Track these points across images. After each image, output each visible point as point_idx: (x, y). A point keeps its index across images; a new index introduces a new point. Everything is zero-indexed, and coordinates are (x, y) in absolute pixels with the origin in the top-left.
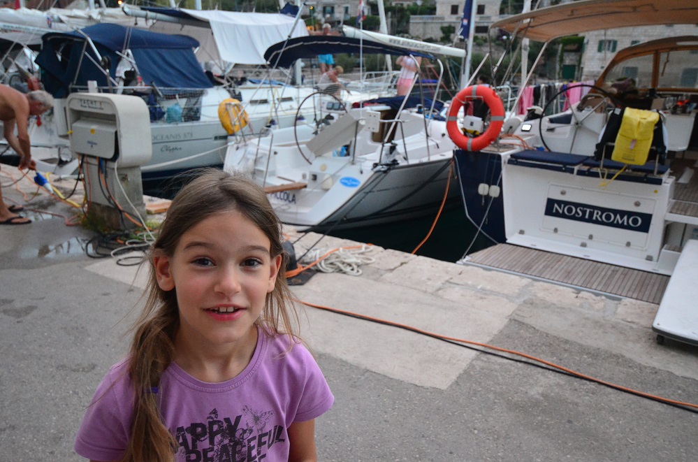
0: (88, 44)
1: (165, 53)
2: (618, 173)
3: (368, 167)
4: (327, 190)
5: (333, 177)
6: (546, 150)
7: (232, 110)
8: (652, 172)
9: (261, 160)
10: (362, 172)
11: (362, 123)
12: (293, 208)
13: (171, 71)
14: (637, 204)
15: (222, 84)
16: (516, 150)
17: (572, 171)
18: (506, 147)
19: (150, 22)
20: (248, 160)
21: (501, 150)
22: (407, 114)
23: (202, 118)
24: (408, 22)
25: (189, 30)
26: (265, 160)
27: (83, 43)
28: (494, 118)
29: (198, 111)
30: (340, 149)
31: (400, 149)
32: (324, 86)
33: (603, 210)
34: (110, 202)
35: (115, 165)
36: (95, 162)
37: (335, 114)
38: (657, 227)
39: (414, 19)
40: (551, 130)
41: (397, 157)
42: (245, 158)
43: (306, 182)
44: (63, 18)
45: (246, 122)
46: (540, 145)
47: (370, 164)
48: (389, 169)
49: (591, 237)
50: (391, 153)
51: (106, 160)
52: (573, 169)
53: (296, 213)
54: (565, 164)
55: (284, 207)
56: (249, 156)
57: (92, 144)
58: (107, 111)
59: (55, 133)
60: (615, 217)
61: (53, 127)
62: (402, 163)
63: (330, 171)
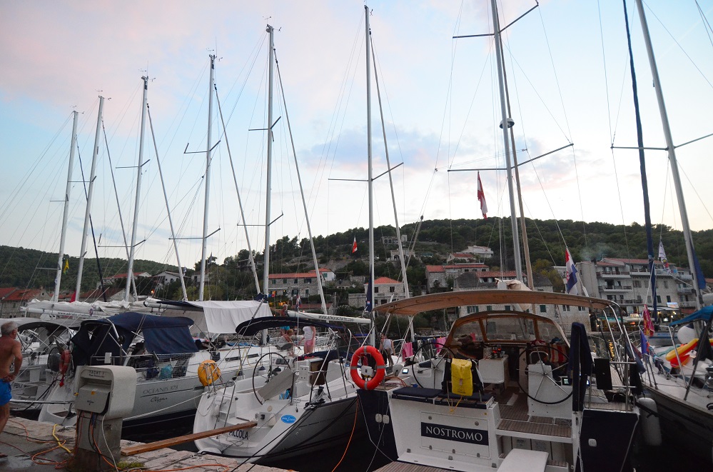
0: (112, 328)
1: (168, 331)
2: (459, 401)
3: (301, 406)
4: (272, 427)
5: (277, 415)
6: (419, 386)
7: (208, 369)
8: (478, 400)
9: (226, 405)
10: (297, 411)
11: (297, 374)
12: (246, 444)
13: (169, 341)
14: (477, 424)
15: (207, 348)
16: (399, 387)
17: (431, 402)
18: (391, 385)
19: (162, 310)
20: (215, 405)
21: (387, 388)
22: (333, 364)
23: (187, 374)
24: (347, 298)
25: (189, 314)
26: (227, 405)
27: (109, 327)
28: (380, 367)
29: (185, 369)
30: (285, 392)
31: (325, 390)
32: (282, 345)
33: (458, 429)
34: (93, 447)
35: (103, 418)
36: (89, 416)
37: (282, 368)
38: (493, 440)
39: (351, 296)
40: (420, 372)
41: (324, 397)
42: (213, 404)
43: (257, 420)
44: (102, 308)
45: (218, 376)
46: (415, 383)
47: (303, 404)
48: (316, 407)
49: (454, 451)
50: (319, 394)
51: (97, 414)
52: (432, 400)
53: (247, 448)
54: (427, 397)
55: (238, 444)
56: (216, 403)
57: (90, 402)
58: (106, 378)
59: (72, 392)
60: (466, 434)
61: (72, 387)
62: (327, 401)
63: (275, 411)
